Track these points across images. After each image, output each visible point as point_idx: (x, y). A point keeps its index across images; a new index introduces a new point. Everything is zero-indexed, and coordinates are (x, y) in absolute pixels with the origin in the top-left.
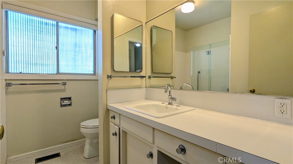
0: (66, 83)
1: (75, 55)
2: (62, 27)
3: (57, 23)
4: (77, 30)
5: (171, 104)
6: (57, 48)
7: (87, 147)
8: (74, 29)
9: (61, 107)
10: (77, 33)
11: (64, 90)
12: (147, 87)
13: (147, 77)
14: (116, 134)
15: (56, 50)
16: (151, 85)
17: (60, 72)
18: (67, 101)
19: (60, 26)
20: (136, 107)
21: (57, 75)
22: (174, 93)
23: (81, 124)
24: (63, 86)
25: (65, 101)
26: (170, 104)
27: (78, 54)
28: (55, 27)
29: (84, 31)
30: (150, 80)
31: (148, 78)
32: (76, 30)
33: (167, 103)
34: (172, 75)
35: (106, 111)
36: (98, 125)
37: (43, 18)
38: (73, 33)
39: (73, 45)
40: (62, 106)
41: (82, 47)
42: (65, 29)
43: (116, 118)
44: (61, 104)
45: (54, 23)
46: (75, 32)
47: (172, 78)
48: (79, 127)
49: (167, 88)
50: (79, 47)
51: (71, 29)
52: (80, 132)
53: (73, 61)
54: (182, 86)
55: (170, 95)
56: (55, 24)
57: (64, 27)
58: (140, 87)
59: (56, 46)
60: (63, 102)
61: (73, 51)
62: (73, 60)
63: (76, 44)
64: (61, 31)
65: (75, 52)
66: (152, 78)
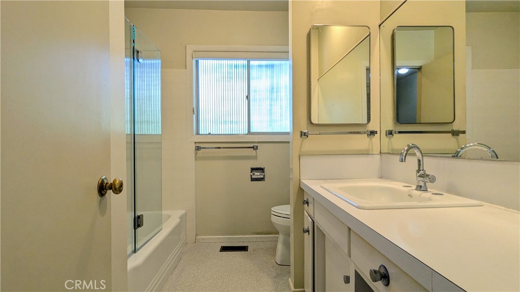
0: (257, 147)
1: (271, 105)
2: (254, 66)
3: (249, 62)
4: (274, 67)
5: (422, 189)
6: (248, 97)
7: (280, 246)
8: (270, 65)
9: (251, 181)
10: (274, 71)
11: (255, 158)
12: (383, 153)
13: (383, 133)
14: (308, 231)
15: (247, 101)
16: (393, 150)
17: (251, 131)
18: (258, 174)
19: (252, 66)
20: (340, 188)
21: (247, 136)
22: (430, 165)
23: (272, 209)
24: (254, 151)
25: (256, 173)
26: (419, 188)
27: (275, 103)
28: (246, 68)
29: (284, 66)
30: (390, 138)
31: (386, 135)
32: (272, 66)
33: (414, 187)
34: (456, 127)
35: (298, 191)
36: (289, 214)
37: (228, 60)
38: (269, 71)
39: (269, 90)
40: (253, 180)
41: (280, 92)
42: (258, 68)
43: (310, 204)
44: (251, 177)
45: (245, 62)
46: (271, 70)
47: (455, 133)
48: (269, 213)
49: (405, 152)
50: (276, 92)
51: (267, 66)
52: (271, 222)
53: (269, 115)
54: (462, 149)
55: (421, 169)
56: (246, 64)
57: (257, 66)
58: (366, 153)
59: (247, 94)
60: (254, 174)
61: (269, 99)
62: (269, 112)
63: (273, 88)
64: (253, 73)
65: (271, 100)
66: (395, 135)
